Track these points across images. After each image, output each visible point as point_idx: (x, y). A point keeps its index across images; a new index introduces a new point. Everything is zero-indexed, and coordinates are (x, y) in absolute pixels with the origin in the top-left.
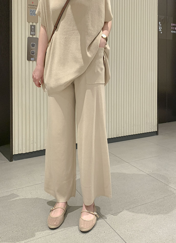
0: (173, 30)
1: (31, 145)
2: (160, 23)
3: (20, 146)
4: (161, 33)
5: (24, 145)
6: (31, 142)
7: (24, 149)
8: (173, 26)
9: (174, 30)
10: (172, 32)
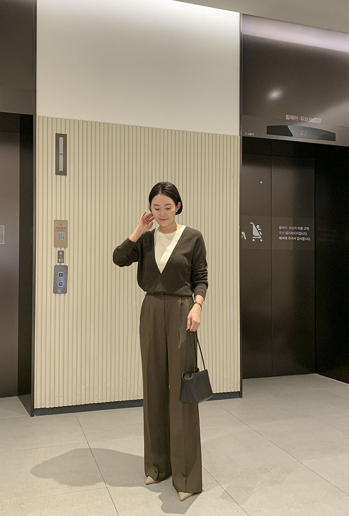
0: (282, 235)
1: (57, 399)
2: (258, 226)
3: (43, 400)
4: (261, 240)
5: (48, 399)
6: (57, 395)
7: (48, 403)
8: (283, 230)
9: (285, 236)
10: (281, 238)
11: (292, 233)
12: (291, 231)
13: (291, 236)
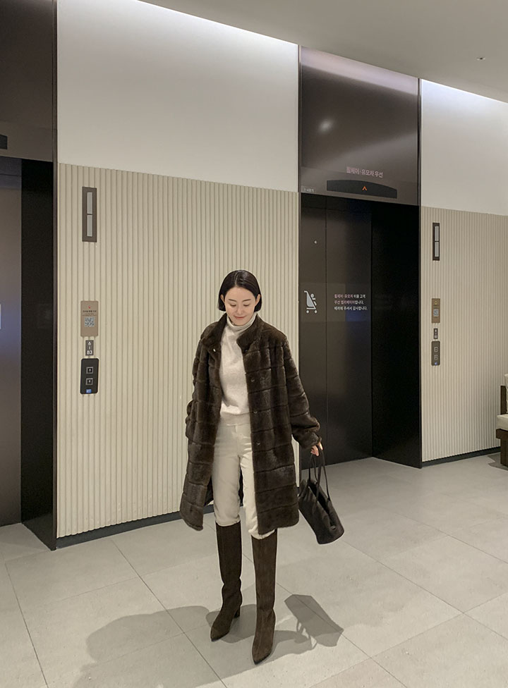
0: (338, 305)
1: (86, 521)
2: (312, 295)
3: (68, 524)
4: (316, 312)
5: (74, 523)
6: (86, 516)
7: (75, 527)
8: (338, 299)
9: (341, 305)
10: (336, 308)
11: (348, 302)
12: (347, 299)
13: (347, 305)
